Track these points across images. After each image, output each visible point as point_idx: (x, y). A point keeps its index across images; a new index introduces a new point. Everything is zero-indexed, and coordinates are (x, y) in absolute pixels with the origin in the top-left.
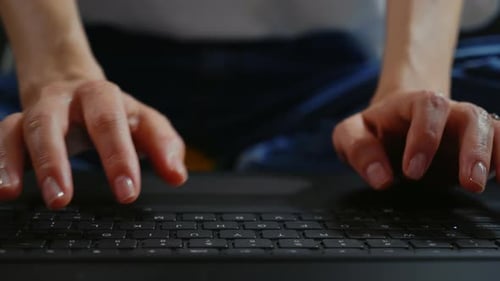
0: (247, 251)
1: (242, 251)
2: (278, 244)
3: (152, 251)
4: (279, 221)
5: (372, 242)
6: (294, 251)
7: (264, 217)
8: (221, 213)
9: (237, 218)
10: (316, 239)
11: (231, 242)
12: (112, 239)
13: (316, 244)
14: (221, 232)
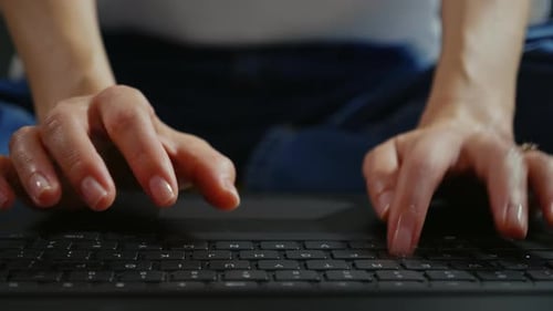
0: (290, 284)
1: (285, 284)
2: (325, 275)
3: (182, 284)
4: (324, 250)
5: (432, 274)
6: (343, 284)
7: (309, 245)
8: (259, 241)
9: (278, 246)
10: (368, 270)
11: (271, 274)
12: (136, 271)
13: (368, 276)
14: (260, 263)
